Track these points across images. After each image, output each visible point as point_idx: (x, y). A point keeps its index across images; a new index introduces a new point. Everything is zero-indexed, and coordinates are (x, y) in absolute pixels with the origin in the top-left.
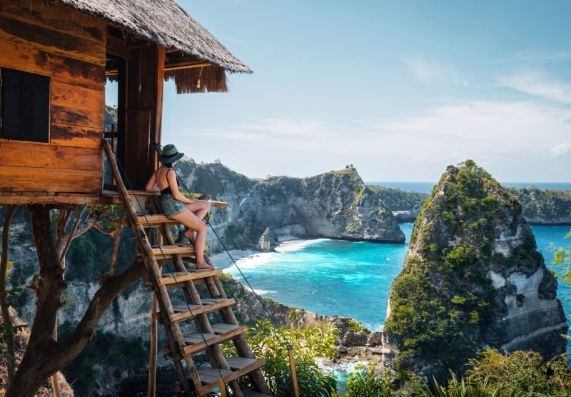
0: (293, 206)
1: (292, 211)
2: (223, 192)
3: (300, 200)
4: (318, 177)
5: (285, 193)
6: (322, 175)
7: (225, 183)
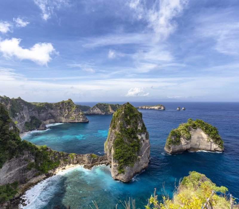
0: (50, 113)
1: (49, 115)
2: (23, 110)
3: (52, 111)
4: (59, 103)
5: (47, 108)
6: (60, 102)
7: (23, 106)
